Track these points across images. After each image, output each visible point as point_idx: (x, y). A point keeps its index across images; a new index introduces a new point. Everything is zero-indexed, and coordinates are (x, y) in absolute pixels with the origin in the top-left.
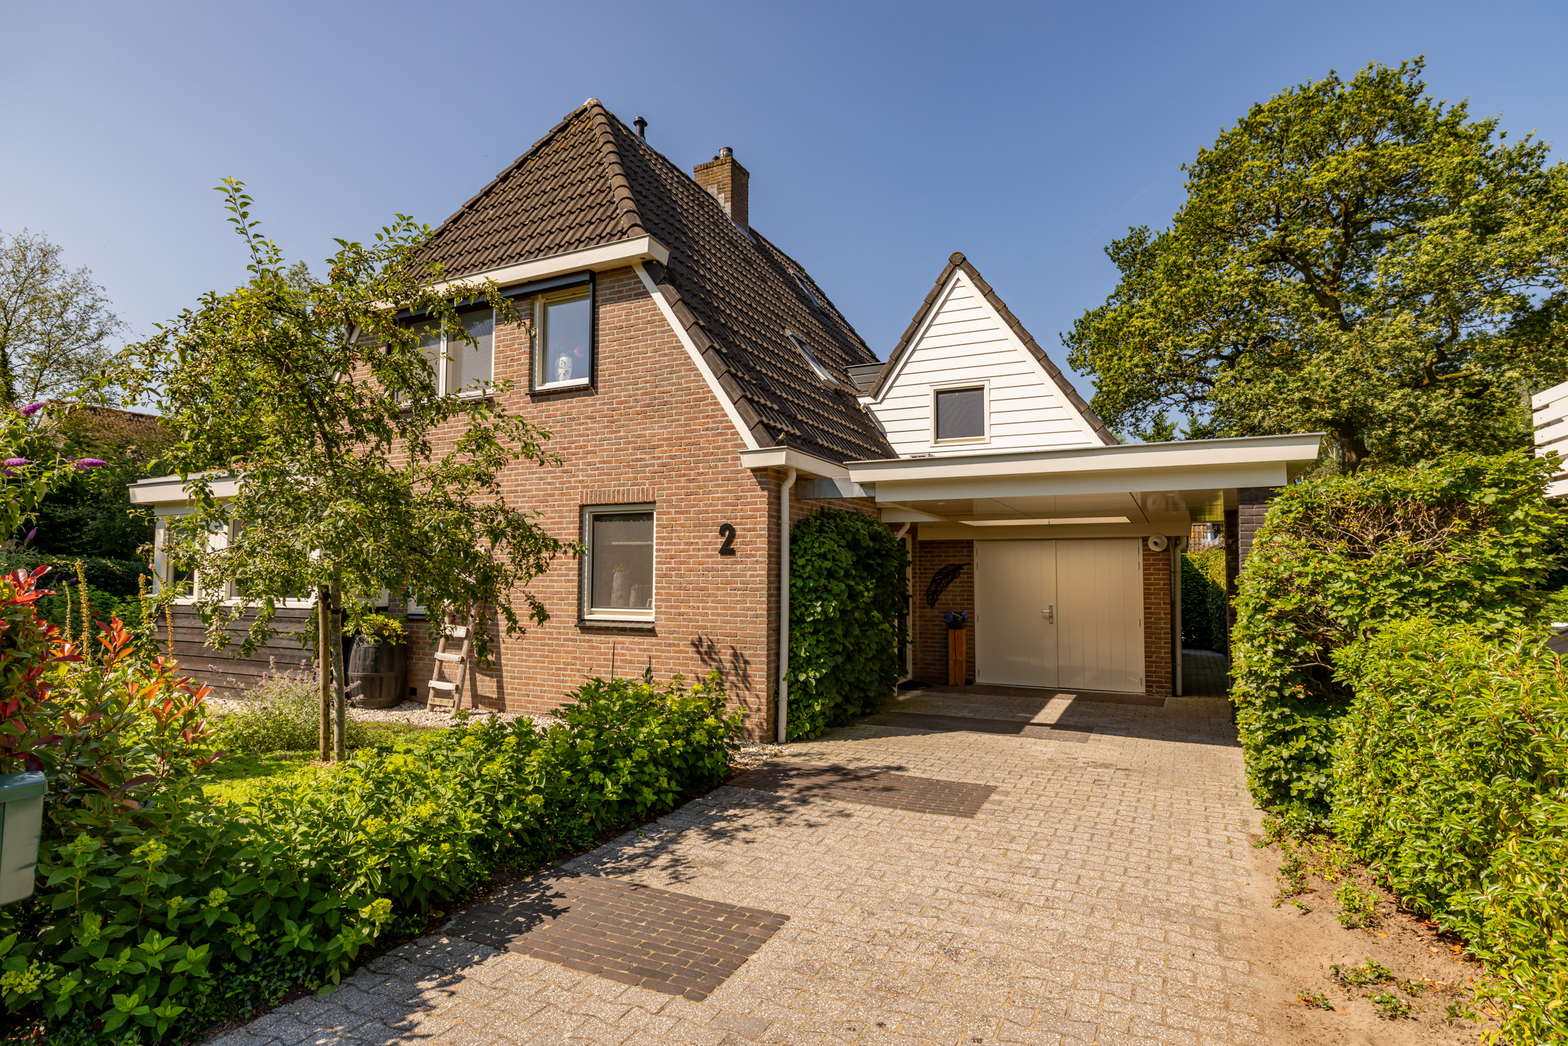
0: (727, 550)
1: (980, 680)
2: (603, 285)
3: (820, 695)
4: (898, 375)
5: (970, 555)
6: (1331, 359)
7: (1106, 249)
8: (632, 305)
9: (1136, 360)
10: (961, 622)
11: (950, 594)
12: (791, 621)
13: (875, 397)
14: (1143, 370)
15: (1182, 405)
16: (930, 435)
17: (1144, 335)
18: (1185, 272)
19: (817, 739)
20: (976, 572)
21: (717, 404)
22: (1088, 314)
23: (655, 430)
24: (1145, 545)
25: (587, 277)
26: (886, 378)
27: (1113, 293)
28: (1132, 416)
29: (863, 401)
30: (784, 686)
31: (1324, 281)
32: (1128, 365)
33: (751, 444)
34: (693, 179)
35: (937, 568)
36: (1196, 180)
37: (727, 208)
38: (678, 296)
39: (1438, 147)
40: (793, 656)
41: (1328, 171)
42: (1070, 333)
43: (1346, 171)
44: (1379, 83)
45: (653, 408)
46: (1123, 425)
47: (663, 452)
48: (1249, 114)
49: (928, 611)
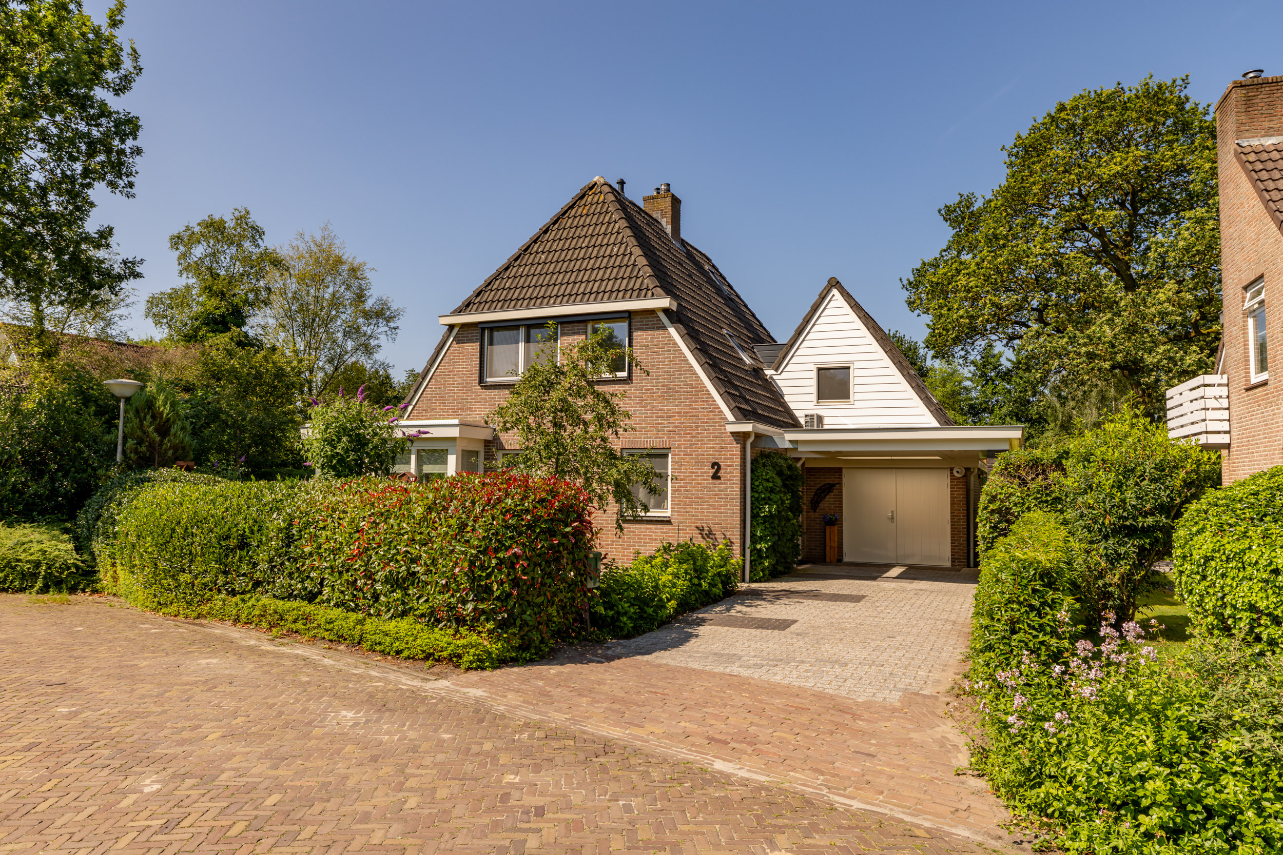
0: (716, 477)
1: (846, 559)
2: (636, 320)
3: (767, 557)
4: (793, 356)
5: (840, 478)
6: (1111, 320)
7: (940, 211)
8: (656, 333)
9: (961, 312)
10: (834, 521)
11: (827, 503)
12: (752, 517)
13: (776, 370)
14: (967, 321)
15: (1005, 341)
16: (814, 397)
17: (969, 291)
18: (1002, 242)
19: (765, 581)
20: (844, 489)
21: (709, 394)
22: (924, 264)
23: (670, 407)
24: (952, 473)
25: (627, 315)
26: (784, 358)
27: (945, 248)
28: (962, 349)
29: (769, 372)
30: (748, 552)
31: (1116, 246)
32: (955, 316)
33: (731, 418)
34: (642, 207)
35: (818, 486)
36: (1013, 158)
37: (668, 229)
38: (685, 332)
39: (1199, 149)
40: (753, 535)
41: (1115, 164)
42: (908, 280)
43: (1127, 166)
44: (1154, 96)
45: (669, 394)
46: (954, 357)
47: (676, 420)
48: (1055, 110)
49: (812, 514)
